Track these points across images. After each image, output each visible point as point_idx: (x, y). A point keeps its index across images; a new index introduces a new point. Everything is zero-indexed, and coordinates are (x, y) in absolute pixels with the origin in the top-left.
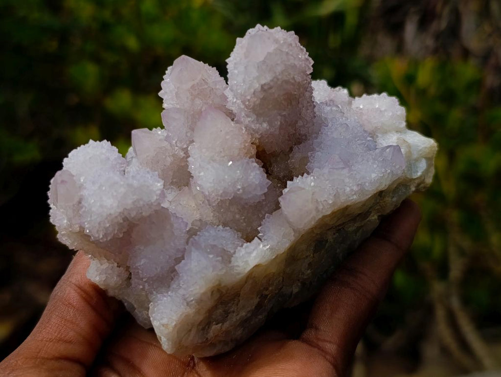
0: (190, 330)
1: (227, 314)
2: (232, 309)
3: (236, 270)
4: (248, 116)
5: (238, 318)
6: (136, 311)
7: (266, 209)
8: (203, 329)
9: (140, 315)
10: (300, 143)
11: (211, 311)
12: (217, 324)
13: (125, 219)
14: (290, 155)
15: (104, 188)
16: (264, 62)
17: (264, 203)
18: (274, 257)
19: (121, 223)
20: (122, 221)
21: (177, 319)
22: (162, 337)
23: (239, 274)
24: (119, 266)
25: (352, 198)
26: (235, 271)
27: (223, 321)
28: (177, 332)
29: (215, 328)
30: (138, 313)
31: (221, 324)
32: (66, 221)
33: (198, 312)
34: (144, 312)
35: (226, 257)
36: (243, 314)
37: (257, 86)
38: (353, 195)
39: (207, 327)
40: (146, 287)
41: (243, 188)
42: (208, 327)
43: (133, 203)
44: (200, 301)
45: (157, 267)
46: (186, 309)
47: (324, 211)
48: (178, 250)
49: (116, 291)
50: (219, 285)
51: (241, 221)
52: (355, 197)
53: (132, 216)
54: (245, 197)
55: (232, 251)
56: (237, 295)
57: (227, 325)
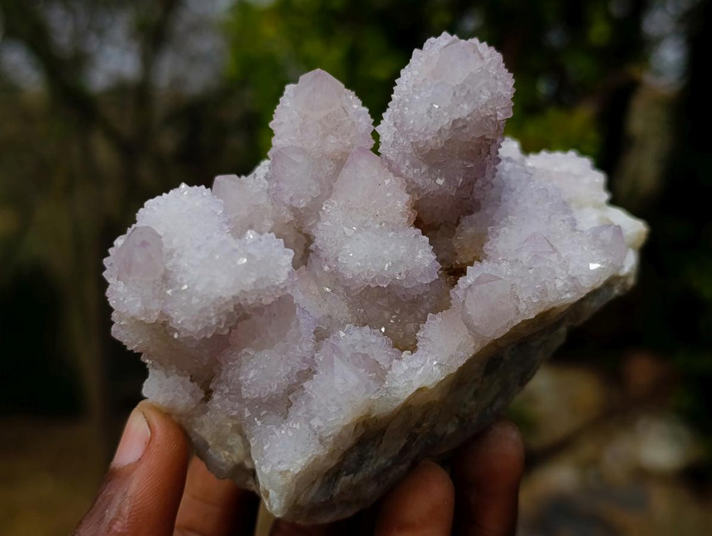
0: (314, 483)
1: (361, 460)
2: (370, 454)
3: (395, 394)
4: (414, 165)
5: (375, 467)
6: (210, 451)
7: (427, 306)
8: (329, 481)
9: (215, 456)
10: (470, 212)
11: (345, 455)
12: (347, 475)
13: (238, 307)
14: (457, 229)
15: (218, 257)
16: (462, 87)
17: (425, 297)
18: (443, 378)
19: (230, 313)
20: (232, 310)
21: (303, 464)
22: (271, 491)
23: (397, 400)
24: (192, 381)
25: (564, 297)
26: (393, 395)
27: (355, 471)
28: (297, 484)
29: (345, 479)
30: (212, 453)
31: (352, 475)
32: (139, 305)
33: (331, 455)
34: (222, 453)
35: (380, 374)
36: (382, 461)
37: (446, 121)
38: (567, 292)
39: (334, 480)
40: (246, 413)
41: (407, 272)
42: (336, 479)
43: (255, 283)
44: (339, 438)
45: (272, 384)
46: (318, 449)
47: (526, 313)
48: (304, 360)
49: (184, 419)
50: (369, 415)
51: (392, 321)
52: (568, 295)
53: (250, 302)
54: (405, 285)
55: (387, 366)
56: (382, 432)
57: (360, 476)
